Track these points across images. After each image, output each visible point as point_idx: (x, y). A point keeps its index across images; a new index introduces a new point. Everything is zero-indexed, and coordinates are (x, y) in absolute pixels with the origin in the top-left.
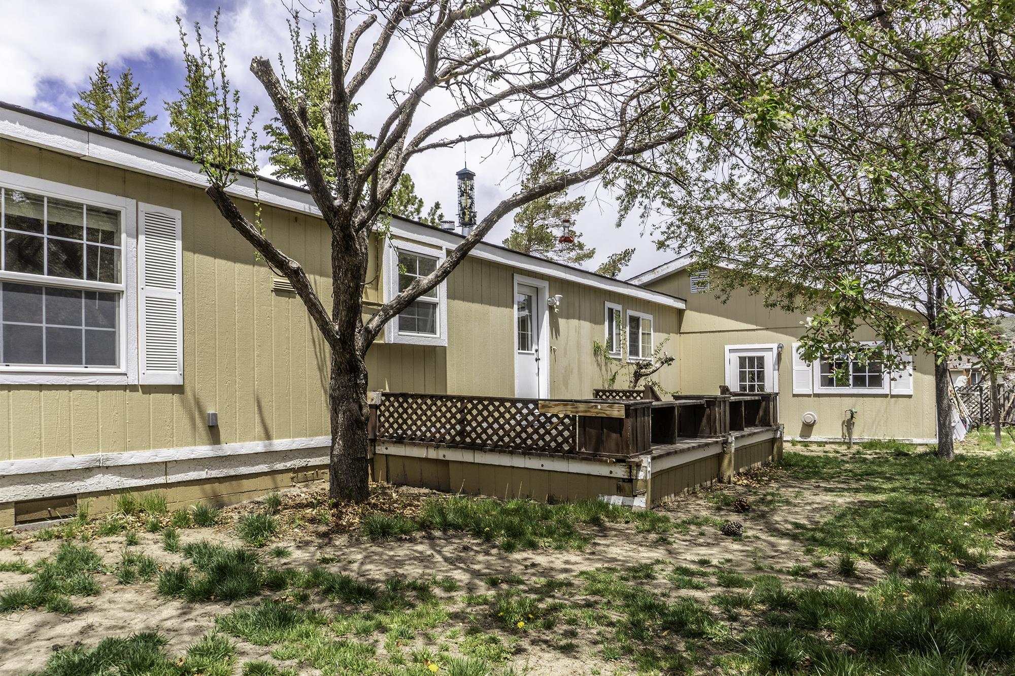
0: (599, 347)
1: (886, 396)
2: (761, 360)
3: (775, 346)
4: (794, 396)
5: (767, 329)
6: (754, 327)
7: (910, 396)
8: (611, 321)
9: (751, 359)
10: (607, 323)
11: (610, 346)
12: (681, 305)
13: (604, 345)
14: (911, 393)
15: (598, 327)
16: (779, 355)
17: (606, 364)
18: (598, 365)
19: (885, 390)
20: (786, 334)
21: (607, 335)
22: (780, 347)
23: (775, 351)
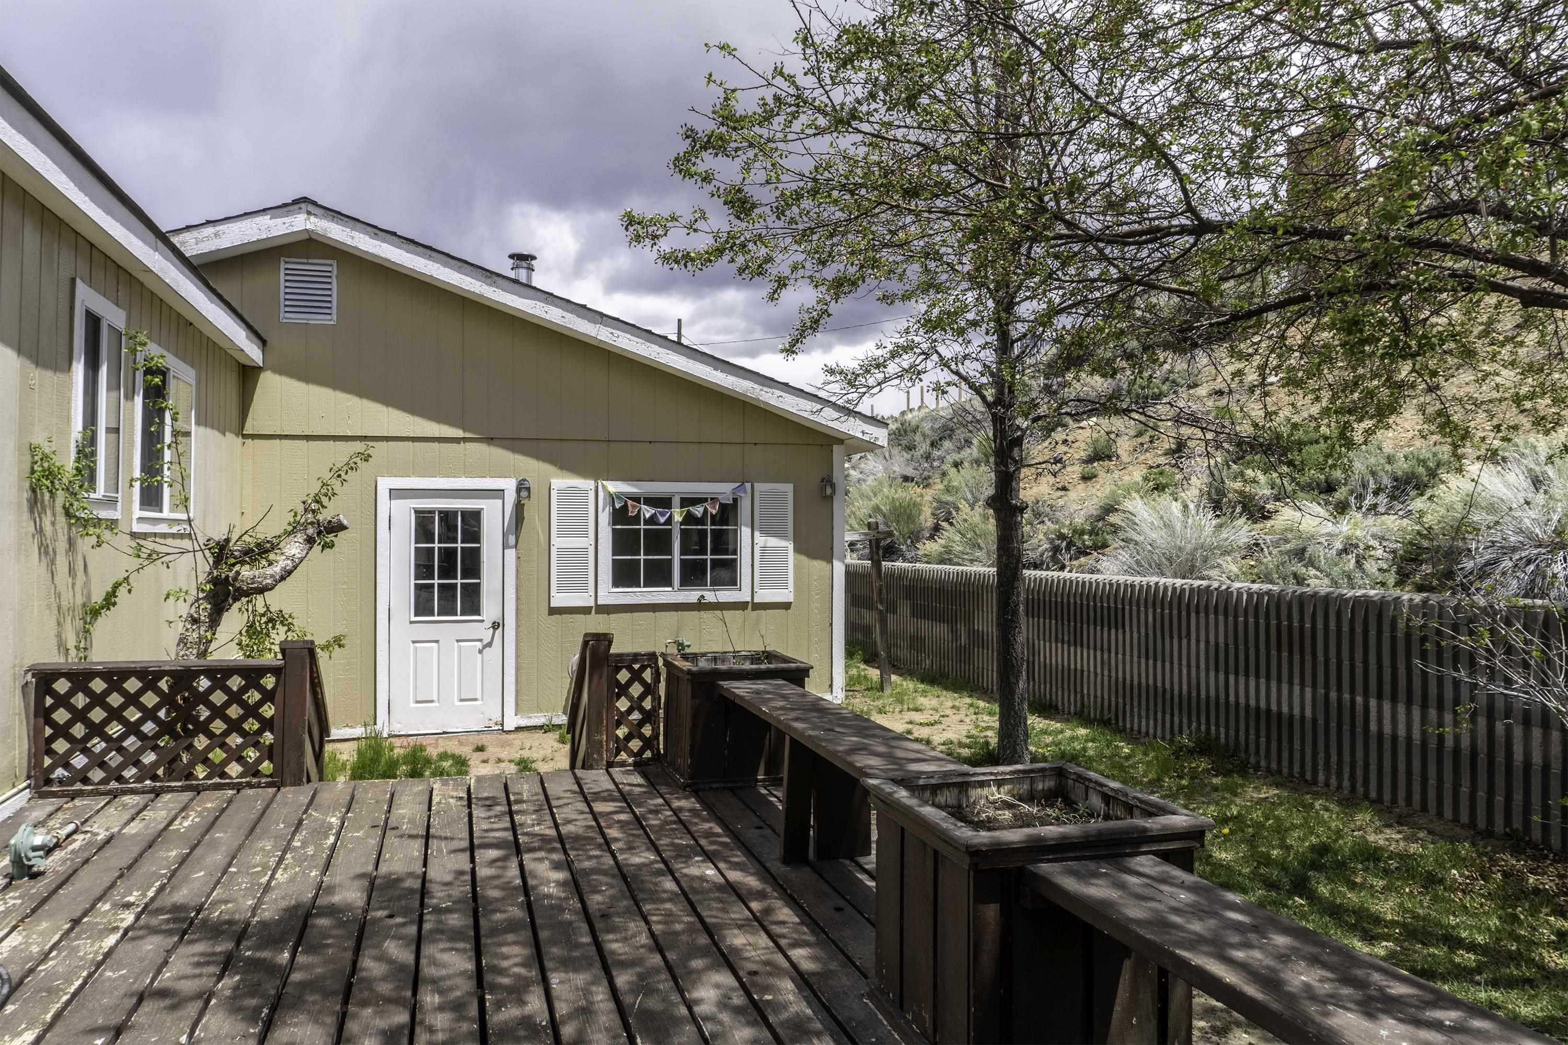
0: (50, 474)
1: (741, 606)
2: (473, 517)
3: (509, 485)
4: (553, 611)
5: (490, 440)
6: (459, 433)
7: (786, 606)
8: (93, 366)
9: (447, 517)
10: (79, 369)
11: (86, 473)
12: (254, 353)
13: (68, 462)
14: (791, 599)
15: (60, 376)
16: (519, 507)
17: (71, 542)
18: (45, 550)
19: (744, 595)
20: (538, 457)
21: (78, 423)
22: (522, 487)
23: (511, 497)
